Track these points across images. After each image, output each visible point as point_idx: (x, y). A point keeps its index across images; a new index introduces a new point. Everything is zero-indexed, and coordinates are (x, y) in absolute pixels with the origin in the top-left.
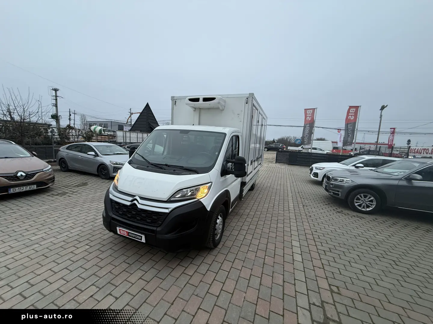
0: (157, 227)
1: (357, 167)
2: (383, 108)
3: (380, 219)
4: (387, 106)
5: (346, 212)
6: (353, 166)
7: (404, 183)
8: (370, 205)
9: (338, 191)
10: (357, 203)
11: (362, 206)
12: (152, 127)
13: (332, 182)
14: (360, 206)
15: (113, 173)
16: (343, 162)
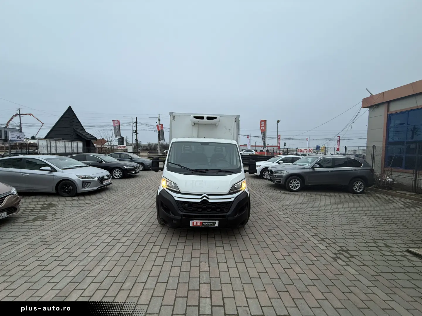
0: (227, 212)
1: (279, 163)
2: (278, 122)
3: (304, 193)
4: (280, 120)
5: (287, 192)
6: (277, 163)
7: (311, 170)
8: (297, 186)
9: (280, 180)
10: (291, 185)
11: (294, 187)
12: (78, 134)
13: (274, 174)
14: (292, 187)
15: (83, 188)
16: (268, 160)
